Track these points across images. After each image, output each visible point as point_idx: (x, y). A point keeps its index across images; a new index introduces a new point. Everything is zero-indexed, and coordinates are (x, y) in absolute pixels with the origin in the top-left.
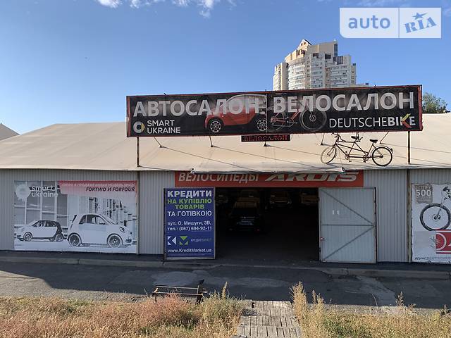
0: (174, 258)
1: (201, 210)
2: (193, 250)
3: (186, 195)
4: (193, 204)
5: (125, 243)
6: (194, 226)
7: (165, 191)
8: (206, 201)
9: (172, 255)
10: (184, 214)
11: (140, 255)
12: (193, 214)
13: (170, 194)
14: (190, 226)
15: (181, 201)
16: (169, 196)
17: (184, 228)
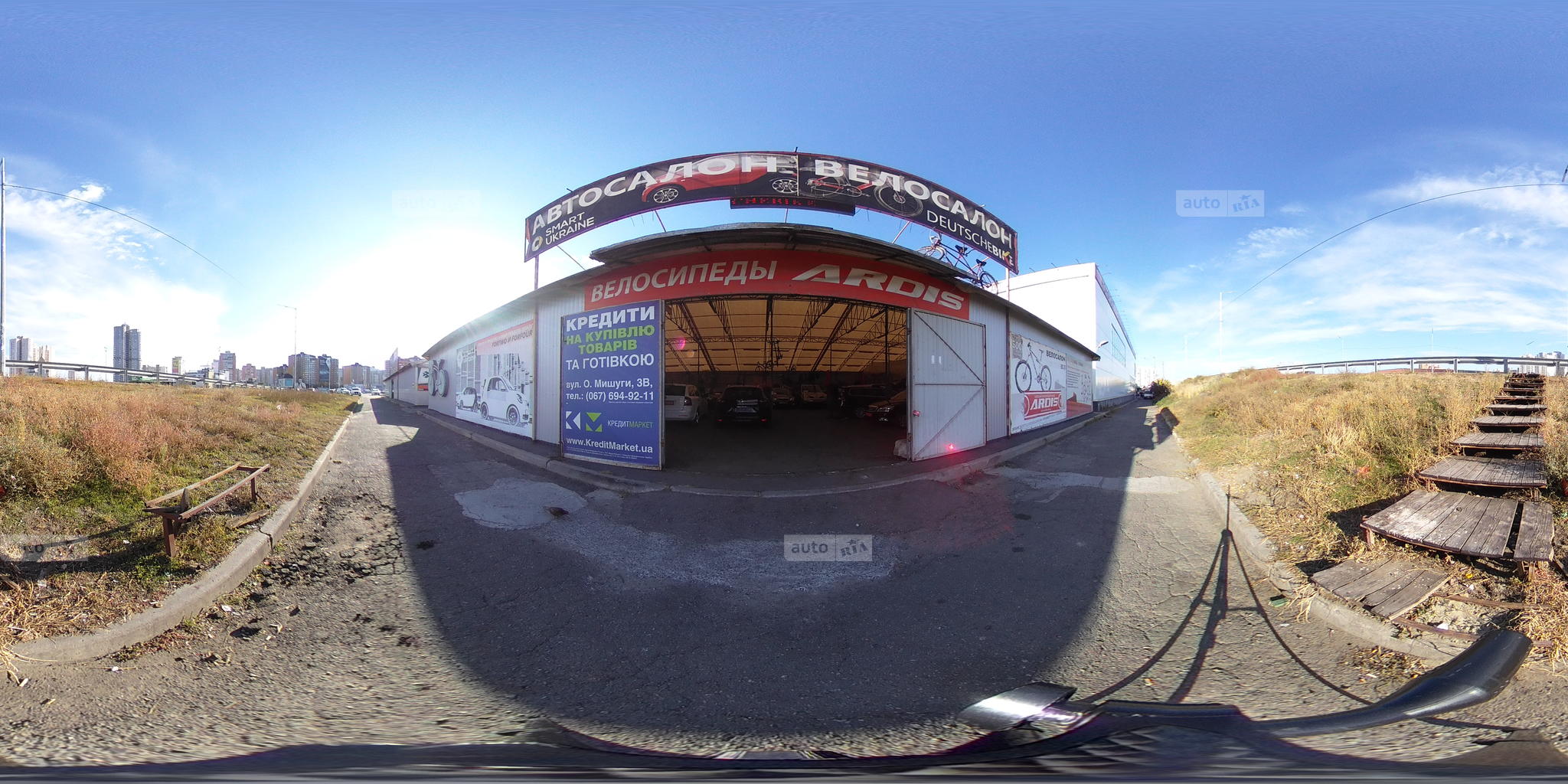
0: (577, 457)
1: (630, 353)
2: (612, 446)
3: (599, 321)
4: (612, 341)
5: (522, 421)
6: (613, 390)
7: (563, 321)
8: (643, 331)
9: (574, 449)
10: (594, 363)
11: (536, 442)
12: (615, 362)
13: (570, 325)
14: (607, 390)
15: (589, 336)
16: (568, 330)
17: (594, 396)
